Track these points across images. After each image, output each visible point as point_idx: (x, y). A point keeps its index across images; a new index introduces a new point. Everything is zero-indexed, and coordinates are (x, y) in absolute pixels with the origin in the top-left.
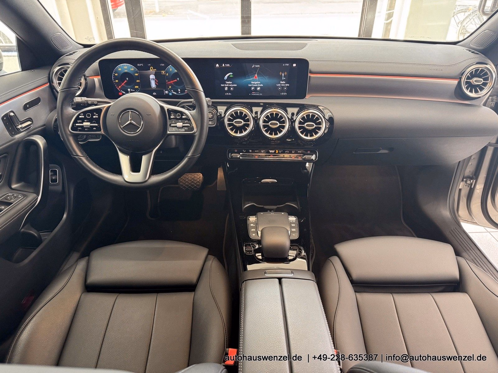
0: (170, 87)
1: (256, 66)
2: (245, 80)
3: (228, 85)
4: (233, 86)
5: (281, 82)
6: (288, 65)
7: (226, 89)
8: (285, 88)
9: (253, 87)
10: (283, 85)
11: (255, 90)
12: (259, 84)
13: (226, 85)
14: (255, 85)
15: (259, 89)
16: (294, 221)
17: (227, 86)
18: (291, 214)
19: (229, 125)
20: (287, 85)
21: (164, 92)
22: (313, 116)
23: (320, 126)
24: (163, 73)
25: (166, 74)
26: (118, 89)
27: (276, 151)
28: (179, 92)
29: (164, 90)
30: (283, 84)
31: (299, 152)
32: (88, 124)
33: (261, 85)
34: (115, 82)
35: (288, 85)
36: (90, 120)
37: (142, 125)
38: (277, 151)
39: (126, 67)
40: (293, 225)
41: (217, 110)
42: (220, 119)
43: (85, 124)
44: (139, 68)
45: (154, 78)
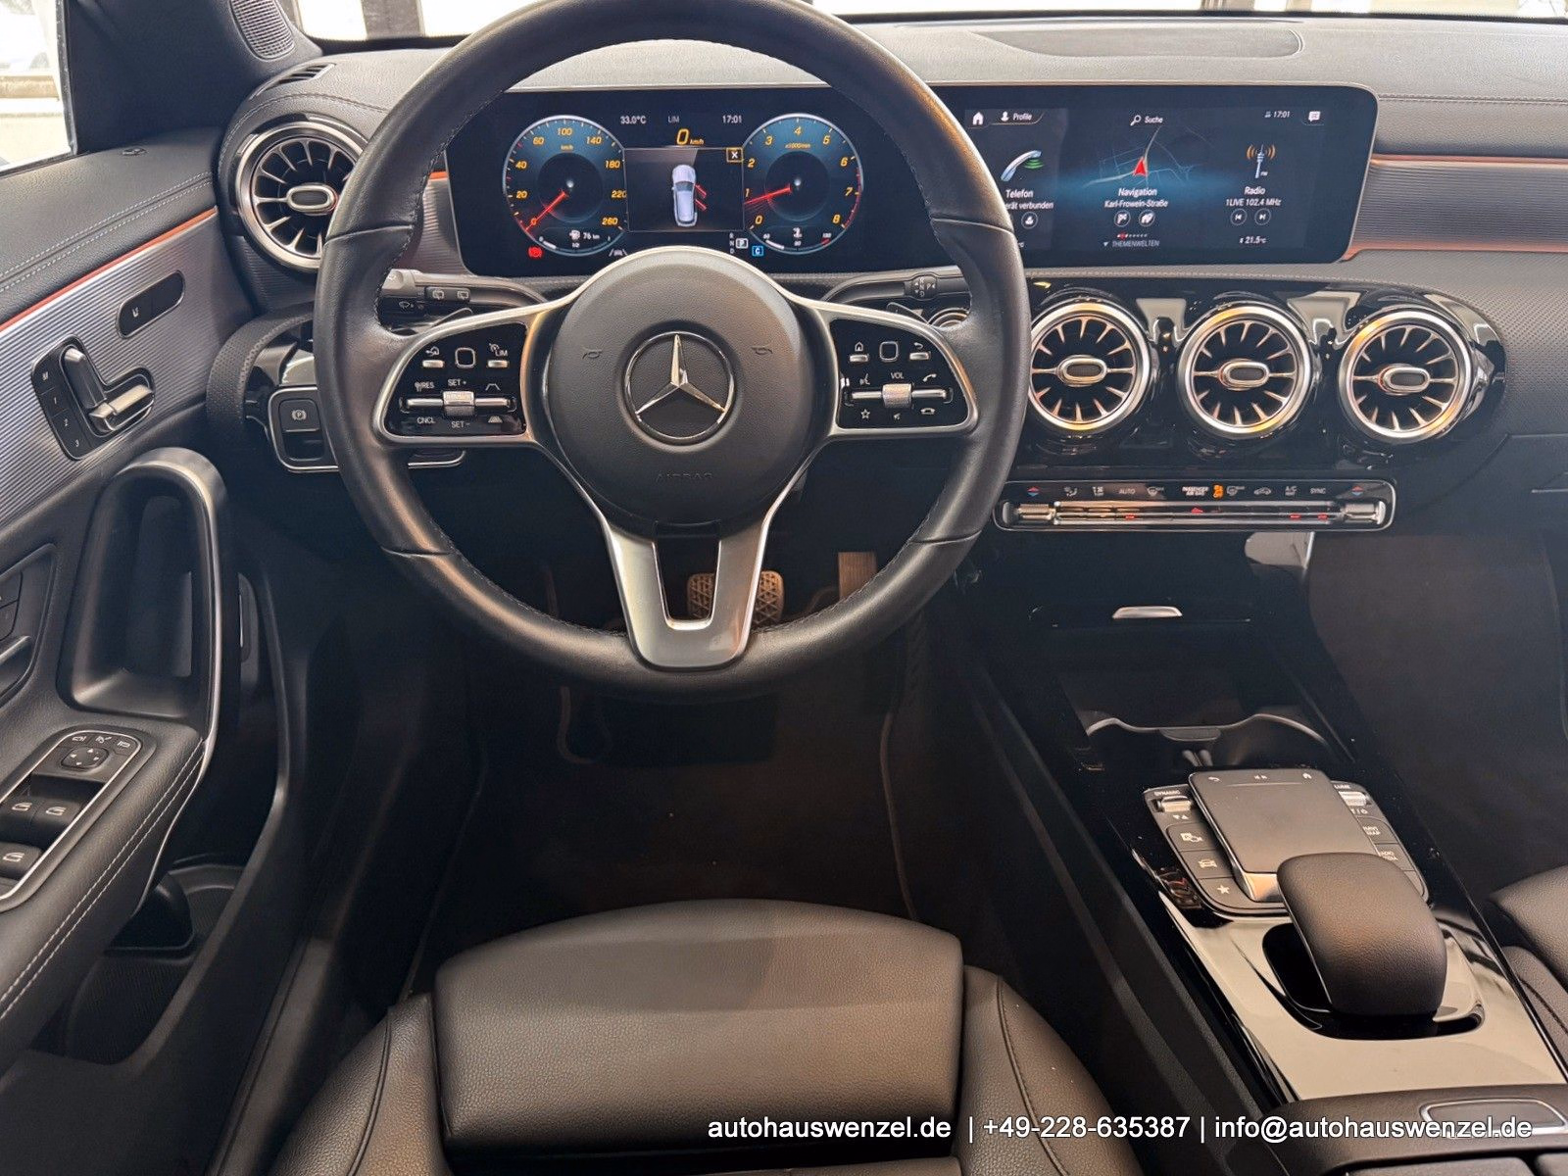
0: (759, 220)
1: (1148, 120)
2: (1092, 182)
3: (1014, 205)
4: (1039, 211)
5: (1248, 190)
6: (1285, 114)
8: (1261, 217)
9: (1123, 213)
10: (1253, 202)
11: (1133, 226)
12: (1154, 198)
14: (1132, 204)
15: (1147, 218)
19: (1039, 382)
20: (1271, 202)
21: (732, 243)
22: (1417, 337)
23: (1447, 380)
24: (735, 155)
25: (746, 162)
26: (526, 230)
27: (1212, 491)
28: (799, 243)
29: (731, 236)
30: (1254, 196)
31: (1313, 491)
33: (1159, 204)
34: (514, 199)
35: (1278, 202)
37: (733, 402)
38: (1216, 487)
40: (1369, 831)
44: (629, 136)
45: (693, 179)
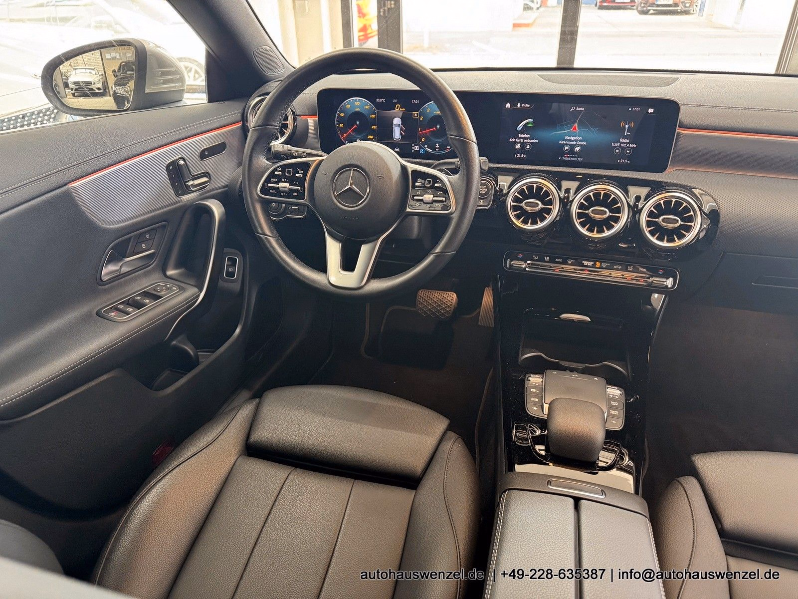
0: (423, 140)
1: (578, 109)
2: (554, 133)
3: (522, 140)
4: (532, 143)
5: (621, 140)
6: (638, 109)
7: (518, 146)
8: (628, 151)
9: (567, 146)
10: (624, 145)
11: (571, 152)
12: (580, 141)
13: (519, 140)
14: (571, 143)
15: (577, 149)
16: (617, 397)
17: (520, 142)
18: (611, 382)
19: (515, 208)
20: (631, 146)
21: (413, 148)
22: (678, 204)
23: (689, 224)
24: (416, 115)
25: (420, 118)
26: (342, 138)
27: (595, 264)
28: (437, 150)
29: (414, 145)
30: (624, 143)
31: (640, 270)
32: (287, 185)
33: (582, 143)
34: (339, 127)
35: (635, 146)
36: (291, 181)
37: (368, 194)
38: (597, 263)
39: (358, 104)
40: (613, 403)
41: (497, 182)
42: (499, 197)
43: (281, 184)
44: (379, 106)
45: (400, 123)
